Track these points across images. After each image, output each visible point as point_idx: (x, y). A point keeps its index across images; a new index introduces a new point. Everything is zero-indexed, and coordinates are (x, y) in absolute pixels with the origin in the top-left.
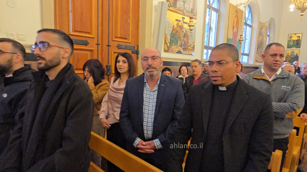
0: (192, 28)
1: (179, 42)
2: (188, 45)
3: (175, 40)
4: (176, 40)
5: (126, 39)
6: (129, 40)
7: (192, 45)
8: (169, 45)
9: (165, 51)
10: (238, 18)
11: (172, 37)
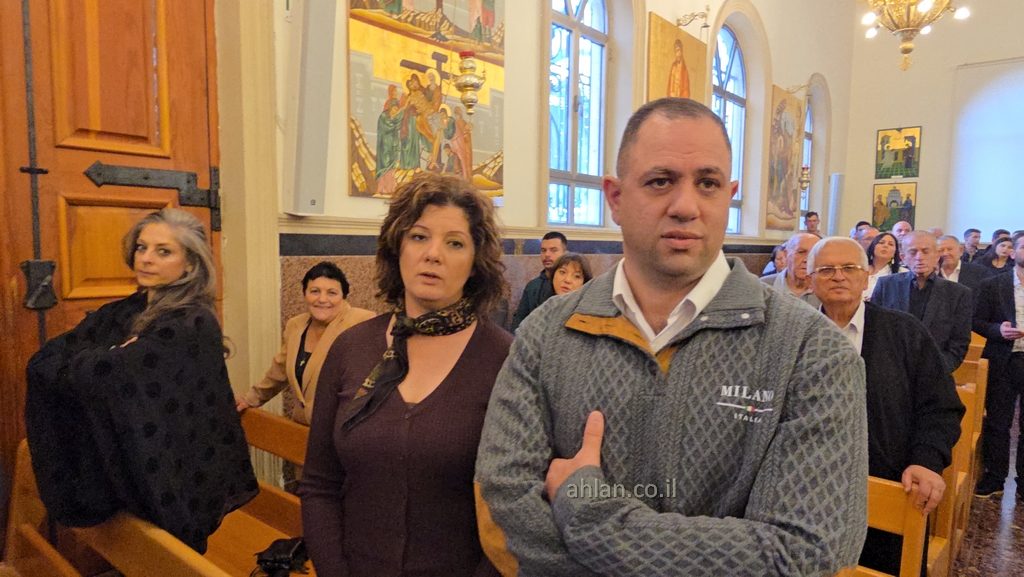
0: (470, 95)
1: (425, 154)
2: (471, 166)
3: (404, 145)
4: (408, 147)
5: (144, 139)
6: (160, 145)
7: (491, 165)
8: (372, 165)
9: (355, 192)
10: (684, 68)
11: (387, 133)
